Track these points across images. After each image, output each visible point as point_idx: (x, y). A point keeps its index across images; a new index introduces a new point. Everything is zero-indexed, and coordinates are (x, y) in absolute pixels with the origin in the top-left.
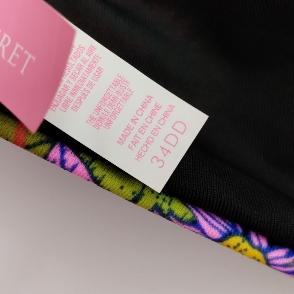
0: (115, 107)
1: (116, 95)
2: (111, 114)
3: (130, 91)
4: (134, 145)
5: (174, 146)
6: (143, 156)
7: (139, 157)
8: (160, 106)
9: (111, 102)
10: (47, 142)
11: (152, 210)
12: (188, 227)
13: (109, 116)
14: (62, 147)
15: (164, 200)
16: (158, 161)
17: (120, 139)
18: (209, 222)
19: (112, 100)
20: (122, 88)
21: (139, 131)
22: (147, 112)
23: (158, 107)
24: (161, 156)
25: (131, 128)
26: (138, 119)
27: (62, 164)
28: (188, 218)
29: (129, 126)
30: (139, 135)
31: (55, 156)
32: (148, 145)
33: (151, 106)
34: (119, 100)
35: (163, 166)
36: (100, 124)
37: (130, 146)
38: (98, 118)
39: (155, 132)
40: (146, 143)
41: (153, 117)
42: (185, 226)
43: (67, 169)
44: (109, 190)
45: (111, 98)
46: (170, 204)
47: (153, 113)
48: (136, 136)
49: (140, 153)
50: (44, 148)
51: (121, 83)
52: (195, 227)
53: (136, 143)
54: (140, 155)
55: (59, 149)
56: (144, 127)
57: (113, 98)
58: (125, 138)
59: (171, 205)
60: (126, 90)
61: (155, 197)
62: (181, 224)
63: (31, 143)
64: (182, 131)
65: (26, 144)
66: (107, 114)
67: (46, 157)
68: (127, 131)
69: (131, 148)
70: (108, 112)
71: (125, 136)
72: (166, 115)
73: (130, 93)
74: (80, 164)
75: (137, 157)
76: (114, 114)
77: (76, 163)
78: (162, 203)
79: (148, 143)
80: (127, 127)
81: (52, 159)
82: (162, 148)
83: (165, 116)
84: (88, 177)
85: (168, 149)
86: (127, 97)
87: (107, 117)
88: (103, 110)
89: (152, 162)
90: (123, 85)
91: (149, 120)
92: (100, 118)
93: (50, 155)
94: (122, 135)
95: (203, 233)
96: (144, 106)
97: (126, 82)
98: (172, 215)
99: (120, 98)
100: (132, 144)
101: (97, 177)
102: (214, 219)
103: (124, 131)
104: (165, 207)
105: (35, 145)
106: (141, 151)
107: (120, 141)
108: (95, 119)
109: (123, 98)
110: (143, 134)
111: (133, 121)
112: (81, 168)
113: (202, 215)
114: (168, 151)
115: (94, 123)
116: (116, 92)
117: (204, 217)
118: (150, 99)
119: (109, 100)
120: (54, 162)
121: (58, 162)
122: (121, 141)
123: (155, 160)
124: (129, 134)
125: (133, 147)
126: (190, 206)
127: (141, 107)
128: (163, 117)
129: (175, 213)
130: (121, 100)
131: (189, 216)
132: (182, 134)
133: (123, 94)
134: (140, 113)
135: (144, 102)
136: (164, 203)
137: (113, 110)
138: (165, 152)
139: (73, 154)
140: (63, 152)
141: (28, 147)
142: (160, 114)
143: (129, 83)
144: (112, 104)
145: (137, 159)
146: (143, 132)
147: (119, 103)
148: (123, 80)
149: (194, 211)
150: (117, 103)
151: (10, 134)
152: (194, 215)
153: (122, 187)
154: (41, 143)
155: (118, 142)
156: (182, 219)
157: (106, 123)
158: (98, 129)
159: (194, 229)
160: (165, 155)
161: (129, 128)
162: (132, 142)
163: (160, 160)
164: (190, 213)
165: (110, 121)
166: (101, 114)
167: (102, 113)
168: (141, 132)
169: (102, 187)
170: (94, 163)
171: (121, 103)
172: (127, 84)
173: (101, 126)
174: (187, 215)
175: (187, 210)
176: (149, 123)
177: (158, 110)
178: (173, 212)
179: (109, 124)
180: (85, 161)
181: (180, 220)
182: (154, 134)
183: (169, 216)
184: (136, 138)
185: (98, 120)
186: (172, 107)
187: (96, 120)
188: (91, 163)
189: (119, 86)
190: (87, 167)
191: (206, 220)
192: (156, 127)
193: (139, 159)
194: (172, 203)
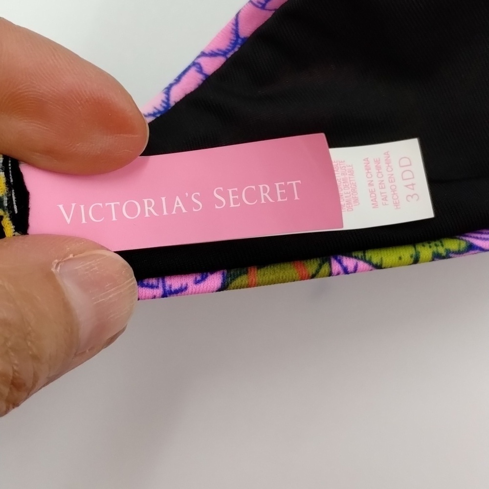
0: (350, 185)
1: (343, 177)
2: (351, 193)
3: (349, 166)
4: (386, 200)
5: (413, 178)
6: (399, 203)
7: (397, 206)
8: (378, 160)
9: (344, 184)
10: (324, 263)
11: (433, 260)
12: (467, 253)
13: (352, 195)
14: (336, 259)
15: (436, 245)
16: (412, 196)
17: (373, 204)
18: (481, 239)
19: (344, 183)
20: (343, 168)
21: (380, 188)
22: (374, 171)
23: (377, 162)
24: (411, 192)
25: (373, 190)
26: (372, 181)
27: (346, 271)
28: (463, 247)
29: (371, 191)
30: (383, 191)
31: (337, 269)
32: (395, 192)
33: (373, 165)
34: (348, 178)
35: (418, 197)
36: (351, 205)
37: (384, 204)
38: (346, 203)
39: (392, 180)
40: (393, 193)
41: (380, 171)
42: (464, 254)
43: (351, 273)
44: (391, 267)
45: (342, 181)
46: (442, 246)
47: (378, 168)
48: (381, 193)
49: (395, 202)
50: (325, 269)
51: (339, 166)
52: (473, 250)
53: (386, 198)
54: (396, 203)
55: (335, 261)
56: (381, 182)
57: (343, 180)
58: (375, 201)
59: (444, 246)
60: (347, 168)
61: (429, 248)
62: (461, 255)
63: (314, 272)
64: (409, 163)
65: (311, 275)
66: (349, 195)
67: (330, 274)
68: (373, 195)
69: (386, 205)
70: (348, 192)
71: (374, 200)
72: (388, 162)
73: (351, 168)
74: (358, 261)
75: (396, 207)
76: (354, 191)
77: (355, 263)
78: (437, 249)
79: (394, 191)
80: (370, 192)
81: (336, 273)
82: (407, 186)
83: (388, 164)
84: (371, 268)
85: (411, 184)
86: (351, 172)
87: (351, 197)
88: (344, 194)
89: (408, 201)
90: (342, 166)
91: (380, 175)
92: (347, 201)
93: (333, 271)
94: (372, 200)
95: (482, 250)
96: (368, 169)
97: (342, 162)
98: (450, 252)
99: (347, 176)
100: (384, 201)
101: (377, 263)
102: (482, 233)
103: (371, 197)
104: (441, 250)
105: (317, 272)
106: (395, 201)
107: (373, 206)
108: (344, 205)
109: (349, 175)
110: (385, 188)
111: (370, 185)
112: (362, 265)
113: (471, 237)
114: (413, 185)
115: (347, 208)
116: (342, 175)
117: (474, 237)
118: (368, 161)
119: (342, 184)
120: (338, 274)
121: (342, 272)
122: (375, 206)
123: (410, 198)
124: (376, 196)
125: (387, 203)
126: (457, 237)
127: (367, 171)
128: (387, 165)
129: (451, 250)
130: (349, 178)
131: (463, 245)
132: (411, 165)
133: (347, 172)
134: (369, 175)
135: (366, 166)
136: (438, 248)
137: (351, 189)
138: (411, 187)
139: (348, 258)
140: (340, 262)
141: (313, 276)
142: (383, 165)
143: (344, 162)
144: (346, 185)
145: (397, 208)
146: (383, 187)
147: (350, 181)
148: (338, 163)
149: (464, 238)
150: (349, 182)
151: (294, 275)
152: (466, 241)
153: (400, 258)
154: (320, 266)
155: (374, 207)
156: (459, 251)
157: (354, 201)
158: (353, 210)
159: (473, 252)
160: (413, 189)
161: (372, 192)
162: (383, 199)
163: (413, 195)
164: (462, 242)
165: (355, 197)
166: (345, 199)
167: (346, 197)
168: (382, 188)
169: (384, 268)
170: (366, 254)
171: (351, 179)
172: (344, 163)
173: (352, 206)
174: (461, 245)
175: (458, 241)
176: (381, 177)
177: (379, 163)
178: (450, 250)
179: (356, 200)
180: (360, 257)
181: (459, 253)
182: (392, 182)
183: (448, 255)
184: (383, 195)
185: (347, 204)
186: (387, 153)
187: (346, 205)
188: (365, 256)
189: (339, 169)
190: (365, 261)
191: (477, 238)
192: (390, 176)
193: (398, 207)
194: (444, 244)
